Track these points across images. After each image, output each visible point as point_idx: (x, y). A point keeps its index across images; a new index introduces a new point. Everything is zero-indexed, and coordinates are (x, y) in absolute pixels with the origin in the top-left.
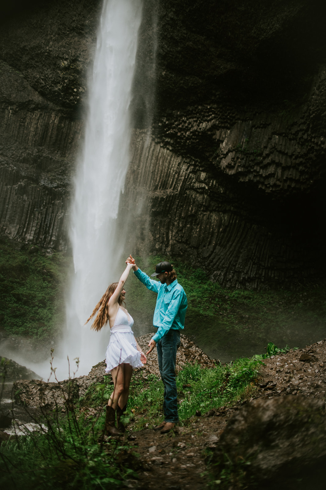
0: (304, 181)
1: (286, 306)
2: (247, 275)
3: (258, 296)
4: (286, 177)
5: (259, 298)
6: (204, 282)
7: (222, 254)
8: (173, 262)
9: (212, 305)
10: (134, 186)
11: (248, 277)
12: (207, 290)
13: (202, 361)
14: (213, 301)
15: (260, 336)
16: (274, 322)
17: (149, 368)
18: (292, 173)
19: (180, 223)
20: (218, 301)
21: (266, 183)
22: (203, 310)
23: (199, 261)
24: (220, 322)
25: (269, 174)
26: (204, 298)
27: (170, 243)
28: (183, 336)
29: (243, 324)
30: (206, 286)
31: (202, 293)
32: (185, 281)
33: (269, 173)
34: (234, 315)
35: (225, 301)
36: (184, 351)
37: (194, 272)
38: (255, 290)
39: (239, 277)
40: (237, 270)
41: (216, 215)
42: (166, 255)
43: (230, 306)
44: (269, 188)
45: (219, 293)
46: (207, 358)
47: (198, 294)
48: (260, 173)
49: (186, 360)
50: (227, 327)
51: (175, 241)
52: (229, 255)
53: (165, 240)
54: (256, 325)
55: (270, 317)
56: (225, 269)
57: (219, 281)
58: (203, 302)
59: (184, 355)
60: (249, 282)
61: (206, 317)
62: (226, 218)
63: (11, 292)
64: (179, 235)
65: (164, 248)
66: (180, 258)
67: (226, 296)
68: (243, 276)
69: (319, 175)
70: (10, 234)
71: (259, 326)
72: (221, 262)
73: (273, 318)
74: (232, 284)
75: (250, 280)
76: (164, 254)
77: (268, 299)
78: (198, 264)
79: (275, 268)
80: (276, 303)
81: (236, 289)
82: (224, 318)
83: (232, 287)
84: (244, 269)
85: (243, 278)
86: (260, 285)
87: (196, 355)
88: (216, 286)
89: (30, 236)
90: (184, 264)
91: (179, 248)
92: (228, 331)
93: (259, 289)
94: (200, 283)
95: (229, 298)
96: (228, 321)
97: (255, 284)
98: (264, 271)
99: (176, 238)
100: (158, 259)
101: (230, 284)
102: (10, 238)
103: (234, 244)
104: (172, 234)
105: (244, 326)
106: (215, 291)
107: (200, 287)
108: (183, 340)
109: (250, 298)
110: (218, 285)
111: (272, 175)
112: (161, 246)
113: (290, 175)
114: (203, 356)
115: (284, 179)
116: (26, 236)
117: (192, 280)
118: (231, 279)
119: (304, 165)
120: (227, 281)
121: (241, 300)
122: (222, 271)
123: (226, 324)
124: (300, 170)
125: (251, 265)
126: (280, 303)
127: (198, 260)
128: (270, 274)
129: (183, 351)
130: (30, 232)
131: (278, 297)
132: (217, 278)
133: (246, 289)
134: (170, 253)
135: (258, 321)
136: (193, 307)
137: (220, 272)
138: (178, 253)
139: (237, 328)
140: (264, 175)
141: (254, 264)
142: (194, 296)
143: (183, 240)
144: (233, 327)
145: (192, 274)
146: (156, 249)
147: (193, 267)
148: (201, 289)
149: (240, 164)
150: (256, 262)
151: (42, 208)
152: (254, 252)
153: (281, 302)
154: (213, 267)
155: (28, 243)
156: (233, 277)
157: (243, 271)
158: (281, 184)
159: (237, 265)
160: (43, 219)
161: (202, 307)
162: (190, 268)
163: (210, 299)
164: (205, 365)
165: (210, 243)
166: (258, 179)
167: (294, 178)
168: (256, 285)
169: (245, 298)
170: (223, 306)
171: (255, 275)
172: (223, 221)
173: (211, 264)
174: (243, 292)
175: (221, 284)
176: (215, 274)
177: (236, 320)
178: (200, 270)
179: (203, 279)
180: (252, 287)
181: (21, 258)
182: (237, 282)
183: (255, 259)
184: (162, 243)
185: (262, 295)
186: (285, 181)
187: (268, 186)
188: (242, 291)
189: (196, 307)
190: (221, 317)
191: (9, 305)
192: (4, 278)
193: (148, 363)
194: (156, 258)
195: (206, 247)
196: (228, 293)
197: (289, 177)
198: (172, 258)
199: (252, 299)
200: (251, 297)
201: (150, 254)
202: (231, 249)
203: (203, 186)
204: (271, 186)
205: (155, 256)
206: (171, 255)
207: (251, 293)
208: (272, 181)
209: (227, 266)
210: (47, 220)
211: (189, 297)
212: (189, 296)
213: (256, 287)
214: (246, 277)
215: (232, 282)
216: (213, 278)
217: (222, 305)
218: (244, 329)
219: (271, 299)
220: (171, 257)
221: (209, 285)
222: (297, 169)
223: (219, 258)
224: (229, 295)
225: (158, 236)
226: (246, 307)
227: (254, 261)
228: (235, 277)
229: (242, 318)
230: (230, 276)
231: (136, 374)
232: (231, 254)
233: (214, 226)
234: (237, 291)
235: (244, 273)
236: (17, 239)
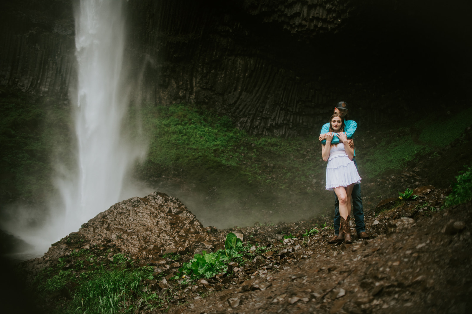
0: (331, 20)
1: (314, 154)
2: (274, 122)
3: (286, 143)
4: (312, 17)
5: (286, 145)
6: (230, 130)
7: (249, 100)
8: (198, 110)
9: (237, 154)
10: (154, 30)
11: (276, 124)
12: (232, 138)
13: (192, 230)
14: (238, 150)
15: (283, 187)
16: (300, 171)
17: (122, 244)
18: (319, 12)
19: (204, 69)
20: (244, 150)
21: (291, 23)
22: (225, 160)
23: (225, 109)
24: (242, 172)
25: (294, 14)
26: (228, 146)
27: (194, 91)
28: (174, 199)
29: (267, 174)
30: (231, 134)
31: (227, 141)
32: (208, 129)
33: (294, 12)
34: (259, 164)
35: (250, 149)
36: (171, 219)
37: (219, 119)
38: (283, 136)
39: (266, 123)
40: (264, 117)
41: (241, 60)
42: (191, 103)
43: (256, 155)
44: (294, 28)
45: (245, 141)
46: (199, 227)
47: (222, 142)
48: (285, 13)
49: (170, 230)
50: (249, 178)
51: (199, 88)
52: (255, 101)
53: (189, 87)
54: (280, 174)
55: (296, 166)
56: (252, 116)
57: (245, 128)
58: (227, 151)
59: (170, 224)
60: (277, 129)
61: (228, 167)
62: (252, 62)
63: (25, 148)
64: (203, 82)
65: (188, 95)
66: (205, 106)
67: (252, 144)
68: (271, 123)
69: (348, 13)
70: (23, 86)
71: (283, 175)
72: (247, 108)
73: (300, 166)
74: (259, 132)
75: (278, 126)
76: (188, 102)
77: (296, 146)
78: (224, 111)
79: (304, 113)
80: (303, 150)
81: (264, 136)
82: (247, 168)
83: (259, 134)
84: (271, 115)
85: (270, 124)
86: (288, 132)
87: (186, 222)
88: (242, 134)
89: (45, 87)
90: (209, 112)
91: (204, 95)
92: (250, 182)
93: (287, 135)
94: (226, 131)
95: (255, 146)
96: (251, 171)
97: (282, 130)
98: (292, 116)
99: (200, 84)
100: (181, 107)
101: (257, 131)
102: (23, 91)
103: (261, 89)
104: (196, 80)
105: (268, 176)
106: (241, 138)
107: (225, 135)
108: (172, 204)
109: (277, 146)
110: (245, 132)
111: (297, 15)
112: (185, 94)
113: (317, 14)
114: (194, 223)
115: (310, 19)
116: (41, 88)
117: (217, 128)
118: (258, 125)
119: (331, 3)
120: (254, 128)
121: (268, 148)
122: (249, 118)
123: (248, 175)
124: (326, 8)
125: (279, 111)
126: (308, 150)
127: (224, 107)
128: (298, 120)
129: (169, 219)
130: (44, 83)
131: (306, 144)
132: (244, 125)
133: (273, 136)
134: (195, 100)
135: (283, 170)
136: (215, 157)
137: (246, 119)
138: (203, 101)
139: (259, 179)
140: (289, 15)
141: (281, 109)
142: (218, 145)
143: (208, 87)
144: (255, 177)
145: (218, 122)
146: (180, 96)
147: (219, 115)
148: (226, 138)
149: (263, 4)
150: (283, 107)
151: (56, 58)
152: (281, 97)
153: (310, 148)
154: (239, 114)
155: (43, 96)
156: (260, 123)
157: (270, 118)
158: (307, 24)
159: (264, 111)
160: (59, 70)
161: (225, 156)
162: (215, 116)
163: (236, 148)
164: (194, 236)
165: (236, 89)
166: (283, 19)
167: (320, 17)
168: (284, 131)
169: (272, 145)
170: (249, 154)
171: (283, 120)
172: (249, 65)
173: (237, 111)
174: (271, 139)
175: (248, 132)
176: (241, 121)
177: (259, 169)
178: (225, 118)
179: (228, 126)
180: (280, 134)
181: (36, 111)
182: (264, 129)
183: (283, 105)
184: (186, 90)
185: (290, 141)
186: (312, 20)
187: (293, 26)
188: (269, 138)
189: (219, 157)
190: (244, 167)
191: (22, 162)
192: (16, 134)
193: (122, 237)
194: (179, 106)
195: (232, 93)
196: (254, 140)
197: (316, 16)
198: (197, 106)
199: (279, 147)
200: (278, 144)
201: (174, 102)
202: (258, 95)
203: (227, 29)
204: (296, 26)
205: (179, 104)
206: (195, 103)
207: (278, 140)
208: (297, 21)
209: (254, 112)
210: (62, 70)
211: (212, 147)
212: (212, 145)
213: (283, 134)
214: (274, 124)
215: (259, 129)
216: (239, 125)
217: (247, 153)
218: (267, 179)
219: (299, 146)
220: (195, 105)
221: (235, 133)
222: (324, 7)
223: (245, 105)
224: (256, 142)
225: (181, 83)
226: (272, 155)
227: (281, 106)
228: (263, 124)
229: (267, 167)
230: (257, 123)
231: (102, 253)
232: (257, 100)
233: (240, 71)
234: (264, 139)
235: (271, 119)
236: (31, 91)
